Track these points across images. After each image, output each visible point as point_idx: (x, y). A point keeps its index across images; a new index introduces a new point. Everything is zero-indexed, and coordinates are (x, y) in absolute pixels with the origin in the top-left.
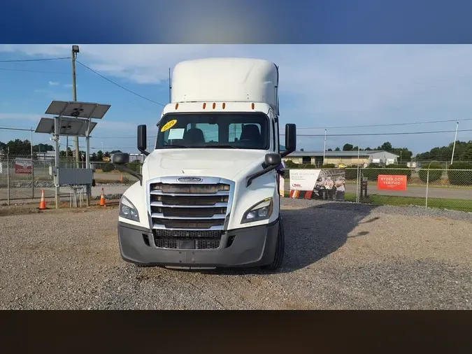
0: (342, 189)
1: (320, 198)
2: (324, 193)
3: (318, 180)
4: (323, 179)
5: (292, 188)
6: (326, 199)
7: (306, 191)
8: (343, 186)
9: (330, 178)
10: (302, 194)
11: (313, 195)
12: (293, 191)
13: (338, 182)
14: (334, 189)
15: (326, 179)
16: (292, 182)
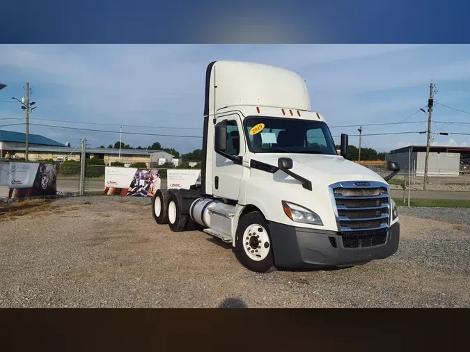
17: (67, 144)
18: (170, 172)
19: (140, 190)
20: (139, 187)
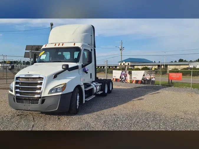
0: (154, 79)
1: (145, 83)
2: (146, 81)
3: (144, 76)
4: (146, 75)
5: (133, 79)
6: (147, 84)
7: (139, 81)
8: (154, 78)
9: (148, 74)
10: (137, 82)
11: (142, 82)
12: (133, 80)
13: (152, 76)
14: (150, 79)
15: (147, 75)
16: (133, 76)
17: (154, 62)
18: (133, 72)
19: (123, 80)
20: (123, 78)
